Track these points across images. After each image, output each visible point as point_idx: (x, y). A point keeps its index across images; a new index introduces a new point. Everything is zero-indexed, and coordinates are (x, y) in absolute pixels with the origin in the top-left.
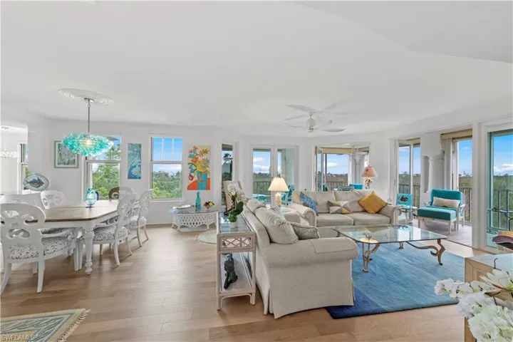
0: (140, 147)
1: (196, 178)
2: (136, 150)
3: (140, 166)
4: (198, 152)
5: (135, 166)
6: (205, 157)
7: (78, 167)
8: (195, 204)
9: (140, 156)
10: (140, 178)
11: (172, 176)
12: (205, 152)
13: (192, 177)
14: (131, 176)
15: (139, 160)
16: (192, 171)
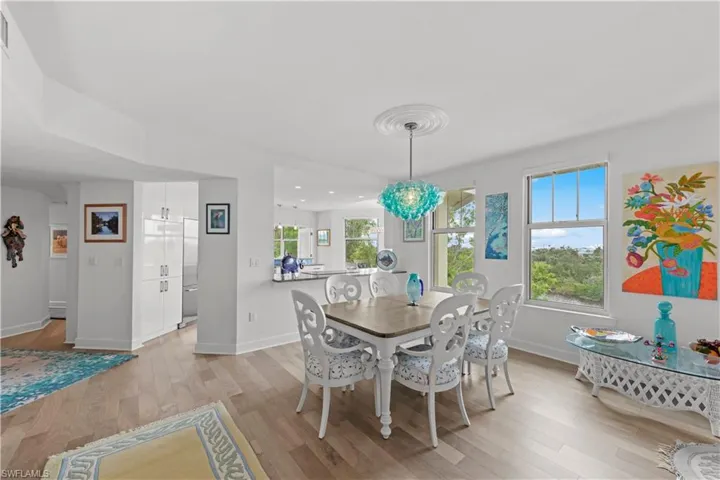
0: (506, 198)
1: (653, 261)
2: (499, 205)
3: (505, 235)
4: (660, 188)
5: (496, 236)
6: (691, 198)
7: (424, 241)
8: (652, 337)
9: (506, 215)
10: (506, 257)
11: (585, 255)
12: (694, 182)
13: (641, 260)
14: (491, 254)
15: (504, 225)
16: (638, 242)
